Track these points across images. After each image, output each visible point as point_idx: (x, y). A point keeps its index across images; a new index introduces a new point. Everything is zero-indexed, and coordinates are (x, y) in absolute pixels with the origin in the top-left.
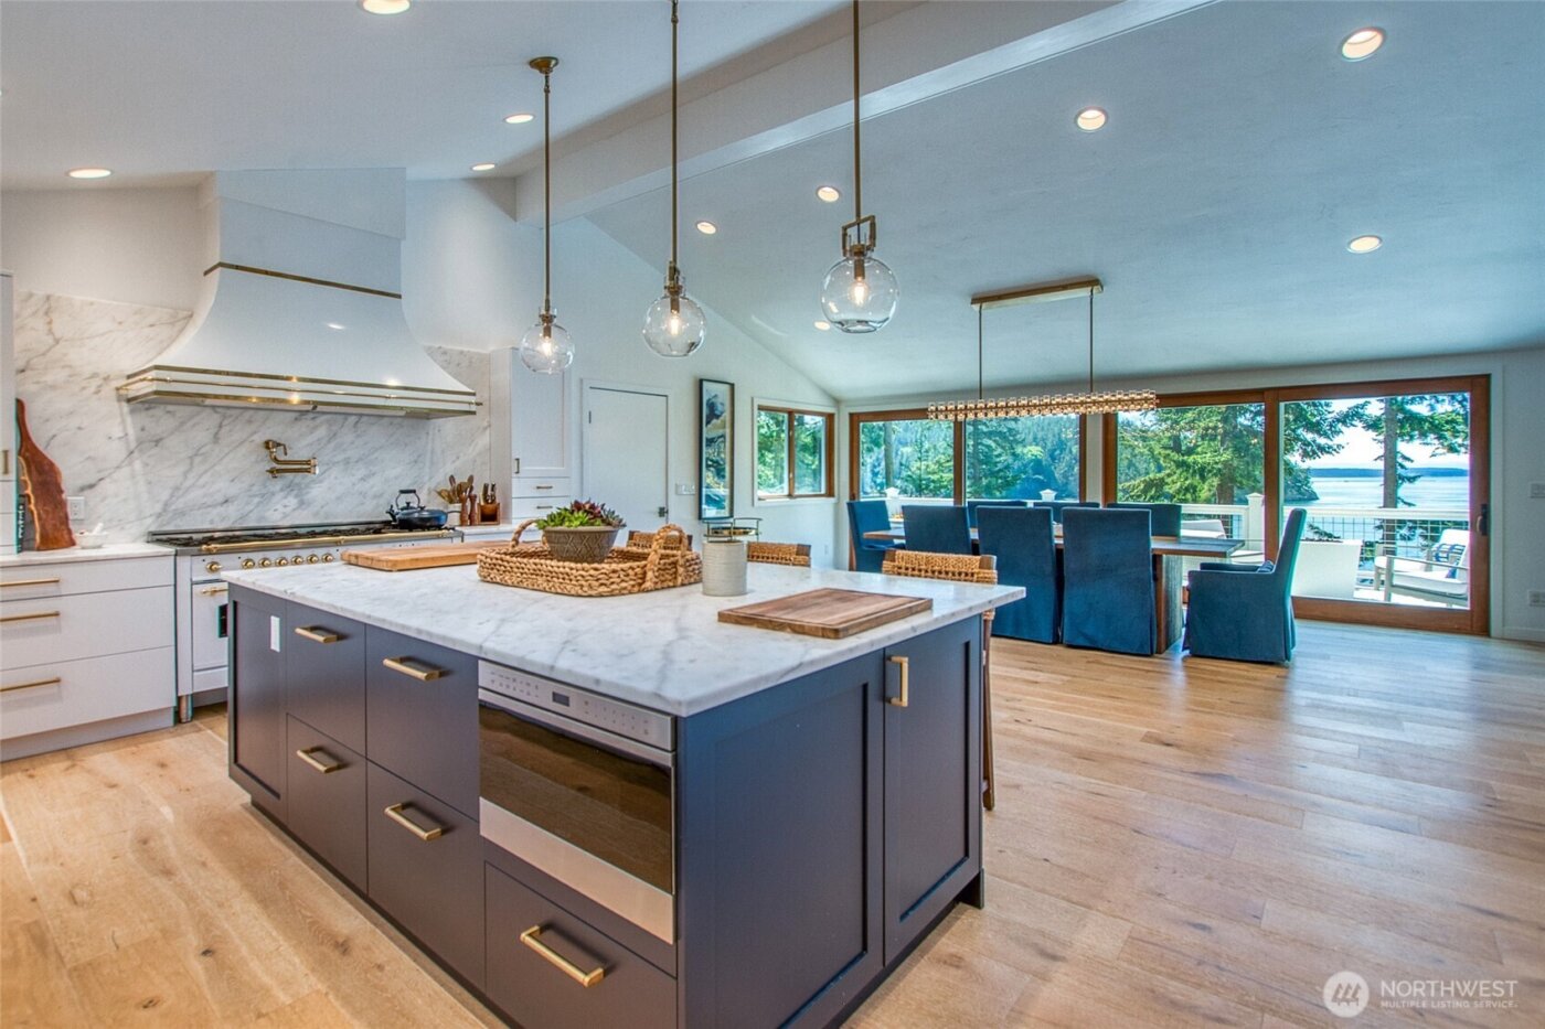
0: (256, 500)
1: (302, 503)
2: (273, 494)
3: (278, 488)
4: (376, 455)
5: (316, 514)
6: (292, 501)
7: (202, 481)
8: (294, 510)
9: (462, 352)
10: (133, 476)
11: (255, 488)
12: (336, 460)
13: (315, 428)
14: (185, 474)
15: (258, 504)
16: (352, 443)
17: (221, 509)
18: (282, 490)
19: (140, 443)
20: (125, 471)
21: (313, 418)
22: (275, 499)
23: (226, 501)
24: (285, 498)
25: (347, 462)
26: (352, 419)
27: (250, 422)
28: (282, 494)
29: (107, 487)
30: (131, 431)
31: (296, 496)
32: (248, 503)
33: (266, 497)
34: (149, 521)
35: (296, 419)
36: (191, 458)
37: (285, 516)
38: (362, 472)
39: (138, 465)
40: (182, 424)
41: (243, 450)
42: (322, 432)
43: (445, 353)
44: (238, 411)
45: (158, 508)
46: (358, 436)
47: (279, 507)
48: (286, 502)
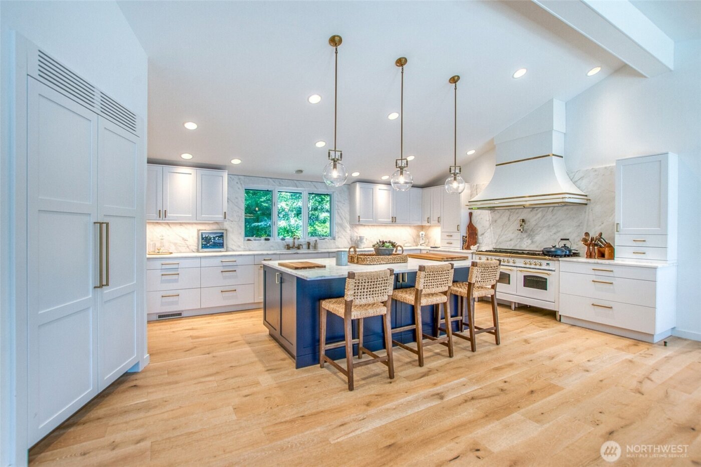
0: (519, 240)
1: (532, 242)
2: (524, 238)
3: (525, 236)
4: (560, 224)
5: (537, 247)
6: (529, 241)
7: (506, 232)
8: (530, 244)
9: (606, 168)
10: (491, 231)
11: (519, 236)
12: (545, 225)
13: (538, 213)
14: (502, 231)
15: (520, 242)
16: (551, 218)
17: (509, 242)
18: (526, 237)
19: (492, 222)
20: (489, 230)
21: (537, 210)
22: (525, 240)
23: (511, 240)
24: (527, 239)
25: (549, 226)
26: (551, 208)
27: (517, 213)
28: (527, 238)
29: (486, 234)
30: (490, 218)
31: (531, 239)
32: (517, 241)
33: (522, 239)
34: (494, 244)
35: (531, 211)
36: (503, 226)
37: (527, 246)
38: (554, 230)
39: (492, 228)
40: (501, 215)
41: (515, 223)
42: (539, 215)
43: (596, 171)
44: (514, 210)
45: (495, 241)
46: (553, 216)
47: (525, 243)
48: (527, 241)
